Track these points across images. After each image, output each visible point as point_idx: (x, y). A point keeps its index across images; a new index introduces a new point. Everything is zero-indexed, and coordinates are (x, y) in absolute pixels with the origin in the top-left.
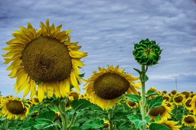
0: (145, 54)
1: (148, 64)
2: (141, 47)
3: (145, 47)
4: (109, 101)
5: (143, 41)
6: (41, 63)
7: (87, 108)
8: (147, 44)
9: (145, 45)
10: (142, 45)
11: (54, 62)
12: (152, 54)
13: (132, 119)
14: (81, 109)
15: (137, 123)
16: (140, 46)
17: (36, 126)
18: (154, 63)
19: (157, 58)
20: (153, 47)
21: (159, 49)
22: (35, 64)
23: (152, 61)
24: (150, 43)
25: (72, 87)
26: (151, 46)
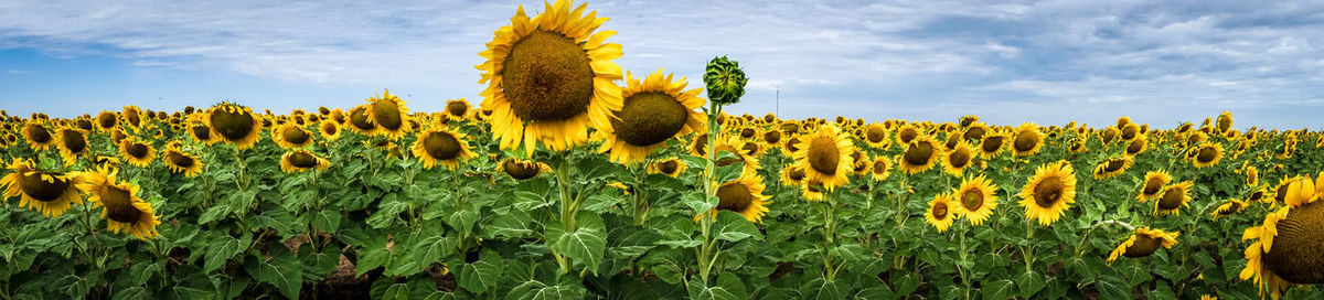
0: (720, 83)
1: (725, 101)
2: (714, 70)
3: (720, 69)
4: (639, 148)
5: (717, 59)
6: (537, 81)
7: (612, 175)
8: (724, 65)
9: (721, 67)
10: (715, 66)
11: (561, 80)
12: (731, 84)
13: (691, 199)
14: (601, 175)
15: (698, 206)
16: (711, 67)
17: (516, 205)
18: (734, 101)
19: (740, 91)
20: (733, 72)
21: (743, 76)
22: (527, 84)
23: (730, 95)
24: (729, 64)
25: (591, 131)
26: (732, 69)
